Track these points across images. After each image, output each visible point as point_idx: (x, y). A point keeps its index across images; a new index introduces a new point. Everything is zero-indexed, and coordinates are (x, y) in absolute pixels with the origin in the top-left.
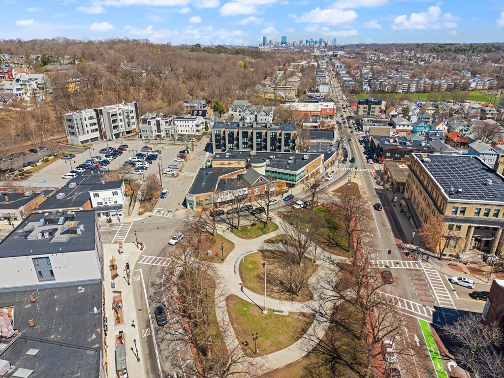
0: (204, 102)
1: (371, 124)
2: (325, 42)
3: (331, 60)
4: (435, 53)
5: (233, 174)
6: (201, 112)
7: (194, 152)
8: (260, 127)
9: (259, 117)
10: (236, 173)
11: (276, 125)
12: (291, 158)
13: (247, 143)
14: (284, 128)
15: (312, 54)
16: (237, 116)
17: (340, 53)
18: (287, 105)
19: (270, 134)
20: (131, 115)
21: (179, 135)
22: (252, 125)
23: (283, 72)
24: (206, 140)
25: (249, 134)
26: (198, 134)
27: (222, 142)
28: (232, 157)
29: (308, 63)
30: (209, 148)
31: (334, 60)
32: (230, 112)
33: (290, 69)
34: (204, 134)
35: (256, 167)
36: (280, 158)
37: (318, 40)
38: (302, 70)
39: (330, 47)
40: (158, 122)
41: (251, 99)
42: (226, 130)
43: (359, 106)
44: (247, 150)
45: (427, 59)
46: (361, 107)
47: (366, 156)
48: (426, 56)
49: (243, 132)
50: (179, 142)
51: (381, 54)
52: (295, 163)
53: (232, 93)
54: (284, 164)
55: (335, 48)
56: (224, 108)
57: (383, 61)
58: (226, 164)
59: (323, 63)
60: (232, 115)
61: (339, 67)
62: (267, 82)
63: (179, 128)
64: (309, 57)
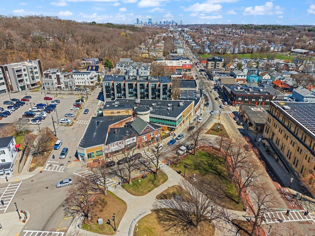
0: (97, 60)
1: (218, 75)
2: (175, 23)
3: (181, 33)
4: (244, 30)
5: (122, 122)
6: (94, 67)
7: (88, 101)
8: (142, 79)
9: (140, 71)
10: (125, 121)
11: (155, 78)
12: (169, 105)
13: (132, 93)
14: (162, 80)
15: (169, 30)
16: (123, 70)
17: (186, 29)
18: (158, 62)
19: (151, 85)
20: (35, 71)
21: (77, 86)
22: (136, 78)
23: (152, 40)
24: (98, 90)
25: (134, 85)
26: (91, 84)
27: (112, 92)
28: (121, 106)
29: (167, 35)
30: (101, 97)
31: (183, 33)
32: (117, 67)
33: (156, 39)
34: (97, 84)
35: (142, 115)
36: (160, 105)
37: (171, 22)
38: (164, 39)
39: (179, 25)
40: (58, 76)
41: (132, 57)
42: (115, 83)
43: (208, 62)
44: (133, 98)
45: (239, 33)
46: (210, 63)
47: (221, 99)
48: (238, 31)
49: (129, 84)
50: (76, 92)
51: (212, 30)
52: (173, 109)
53: (118, 53)
54: (164, 111)
55: (182, 26)
56: (113, 64)
57: (213, 34)
58: (115, 113)
59: (176, 35)
60: (119, 69)
61: (187, 37)
62: (143, 46)
63: (76, 81)
64: (167, 31)
